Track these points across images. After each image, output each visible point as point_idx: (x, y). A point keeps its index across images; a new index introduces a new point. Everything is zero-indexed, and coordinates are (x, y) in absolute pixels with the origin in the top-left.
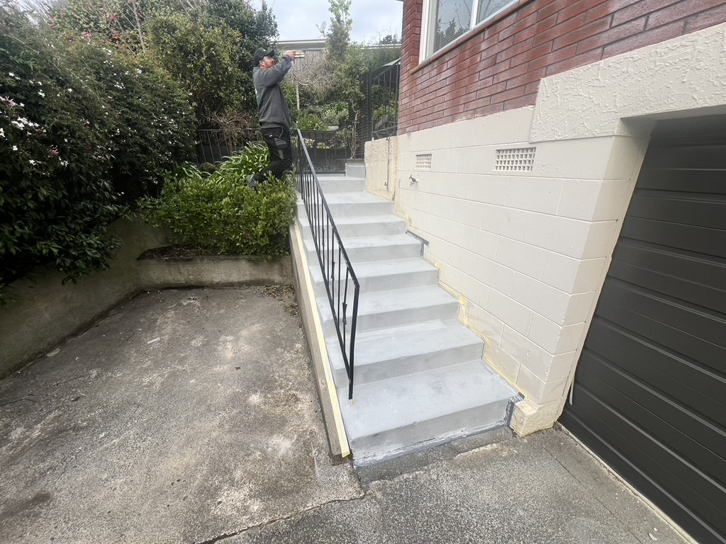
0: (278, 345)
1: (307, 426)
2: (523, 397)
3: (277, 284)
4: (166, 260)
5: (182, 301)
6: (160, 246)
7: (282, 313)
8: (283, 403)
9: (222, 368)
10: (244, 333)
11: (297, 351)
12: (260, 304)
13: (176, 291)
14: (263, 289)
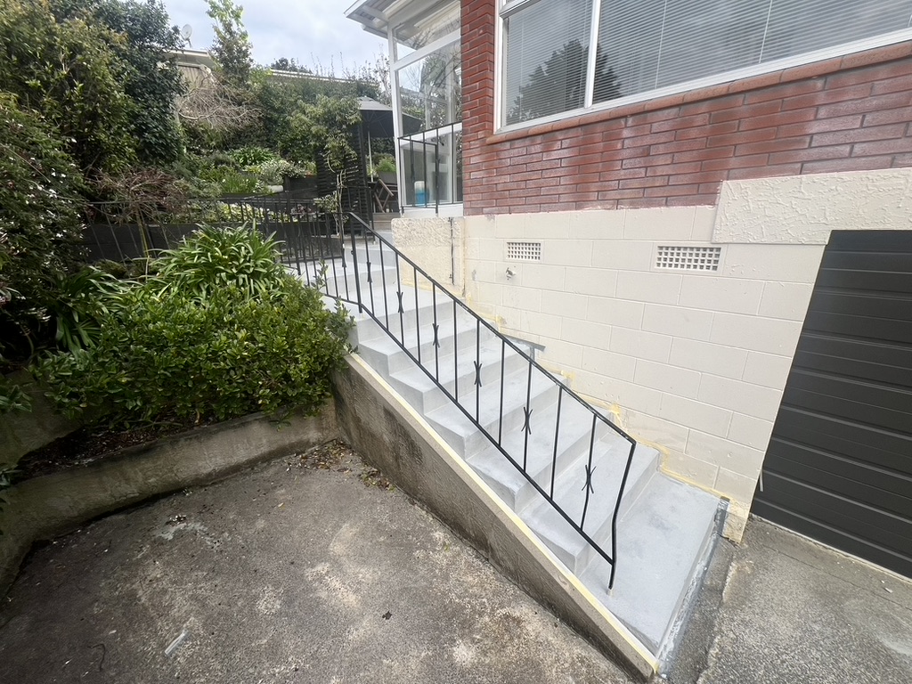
0: (410, 548)
1: (567, 654)
2: (728, 500)
3: (314, 444)
4: (90, 465)
5: (158, 534)
6: (52, 440)
7: (366, 492)
8: (507, 637)
9: (362, 631)
10: (337, 548)
11: (444, 544)
12: (316, 487)
13: (121, 517)
14: (296, 459)
